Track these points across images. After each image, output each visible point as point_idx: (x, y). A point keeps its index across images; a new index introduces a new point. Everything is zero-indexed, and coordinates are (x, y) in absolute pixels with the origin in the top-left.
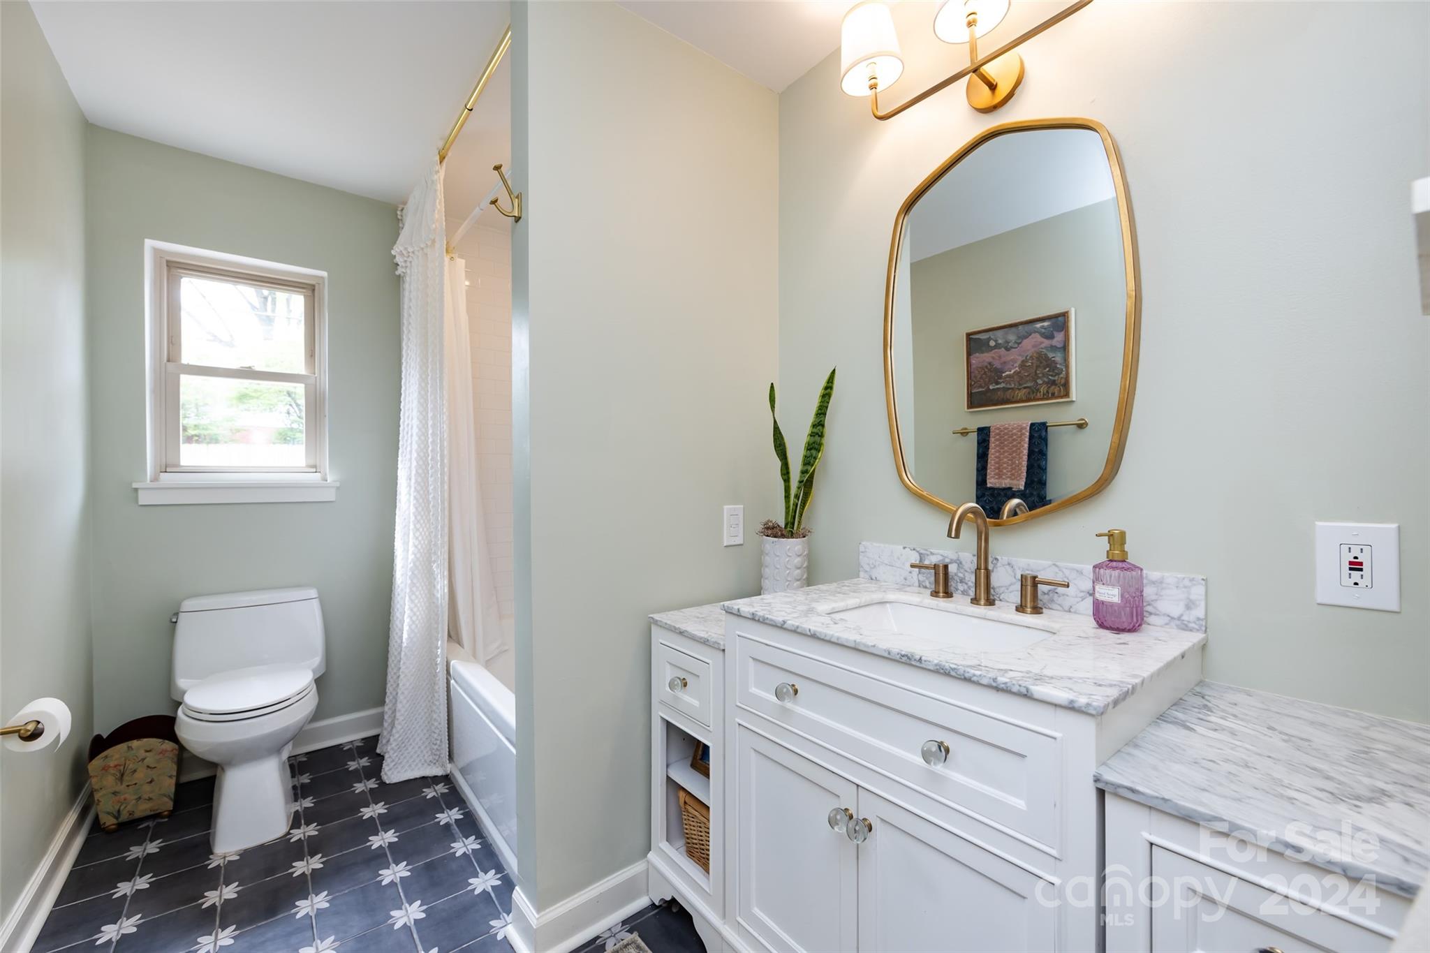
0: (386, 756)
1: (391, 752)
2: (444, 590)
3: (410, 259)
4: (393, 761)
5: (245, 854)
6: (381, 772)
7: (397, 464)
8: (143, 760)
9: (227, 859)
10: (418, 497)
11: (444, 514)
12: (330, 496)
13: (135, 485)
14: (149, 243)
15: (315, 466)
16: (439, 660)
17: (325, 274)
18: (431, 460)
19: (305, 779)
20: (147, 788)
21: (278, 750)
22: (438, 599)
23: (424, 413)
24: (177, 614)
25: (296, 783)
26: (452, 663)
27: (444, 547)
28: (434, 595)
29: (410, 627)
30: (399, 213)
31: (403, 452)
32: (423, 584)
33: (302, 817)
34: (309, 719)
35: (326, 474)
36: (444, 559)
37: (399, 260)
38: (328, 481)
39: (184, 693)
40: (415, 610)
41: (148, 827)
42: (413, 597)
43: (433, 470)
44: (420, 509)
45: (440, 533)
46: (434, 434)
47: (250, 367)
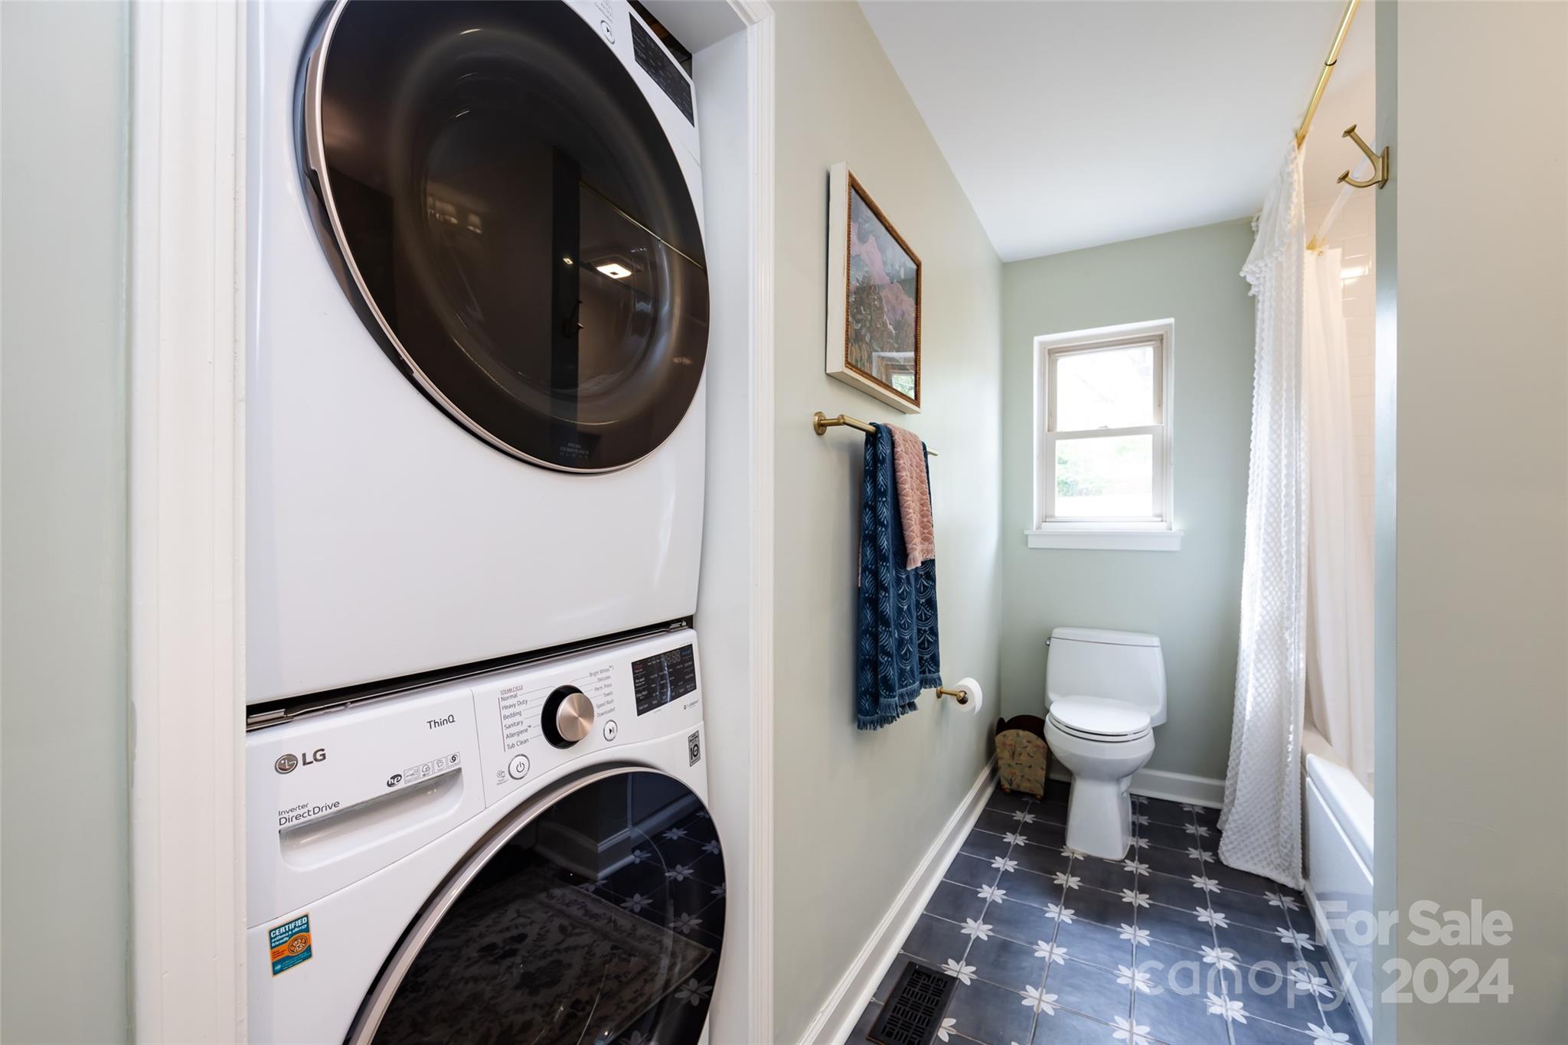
0: (1224, 835)
1: (1230, 833)
2: (1299, 664)
3: (1262, 275)
4: (1231, 843)
5: (1089, 859)
6: (1218, 849)
7: (1246, 512)
8: (1026, 747)
9: (1075, 855)
10: (1268, 549)
11: (1300, 572)
12: (1176, 546)
13: (1026, 532)
14: (1037, 339)
15: (1160, 516)
16: (1290, 748)
17: (1171, 320)
18: (1284, 506)
19: (1144, 820)
20: (1027, 770)
21: (1118, 779)
22: (1290, 673)
23: (1277, 451)
24: (1049, 639)
25: (1136, 821)
26: (1310, 757)
27: (1299, 612)
28: (1286, 668)
29: (1255, 698)
30: (1253, 224)
31: (1252, 499)
32: (1272, 652)
33: (1137, 853)
34: (1144, 764)
35: (1171, 523)
36: (1299, 627)
37: (1249, 279)
38: (1173, 531)
39: (1051, 703)
40: (1262, 680)
41: (1027, 802)
42: (1259, 666)
43: (1287, 519)
44: (1270, 564)
45: (1294, 595)
46: (1288, 475)
47: (1106, 427)
